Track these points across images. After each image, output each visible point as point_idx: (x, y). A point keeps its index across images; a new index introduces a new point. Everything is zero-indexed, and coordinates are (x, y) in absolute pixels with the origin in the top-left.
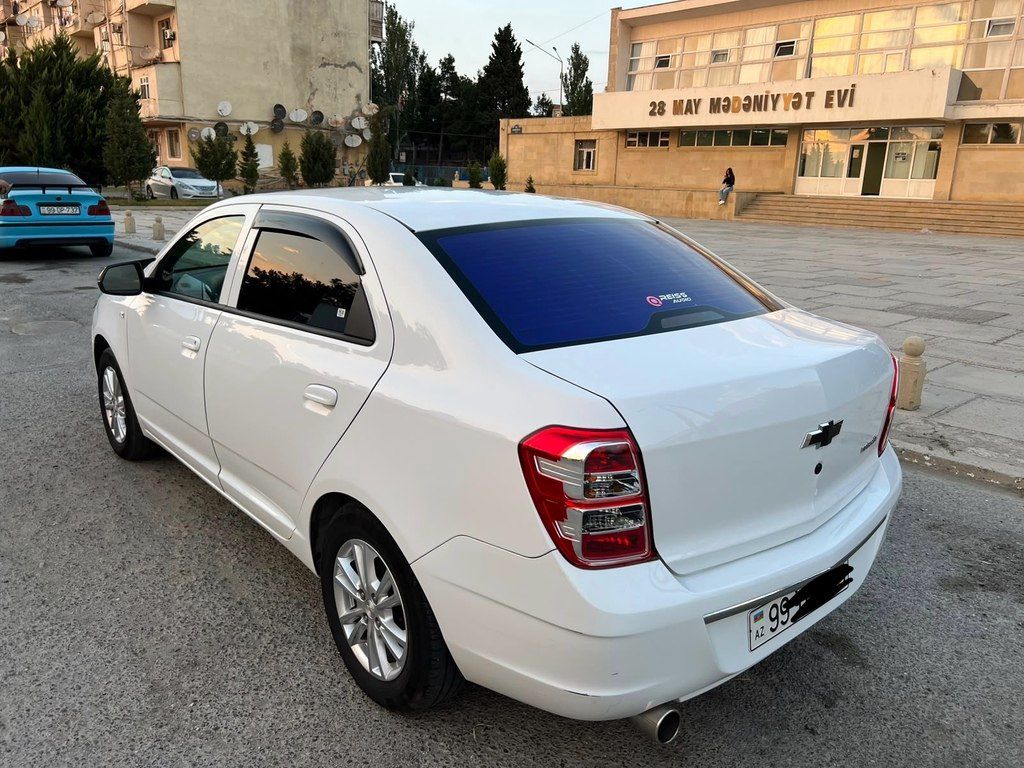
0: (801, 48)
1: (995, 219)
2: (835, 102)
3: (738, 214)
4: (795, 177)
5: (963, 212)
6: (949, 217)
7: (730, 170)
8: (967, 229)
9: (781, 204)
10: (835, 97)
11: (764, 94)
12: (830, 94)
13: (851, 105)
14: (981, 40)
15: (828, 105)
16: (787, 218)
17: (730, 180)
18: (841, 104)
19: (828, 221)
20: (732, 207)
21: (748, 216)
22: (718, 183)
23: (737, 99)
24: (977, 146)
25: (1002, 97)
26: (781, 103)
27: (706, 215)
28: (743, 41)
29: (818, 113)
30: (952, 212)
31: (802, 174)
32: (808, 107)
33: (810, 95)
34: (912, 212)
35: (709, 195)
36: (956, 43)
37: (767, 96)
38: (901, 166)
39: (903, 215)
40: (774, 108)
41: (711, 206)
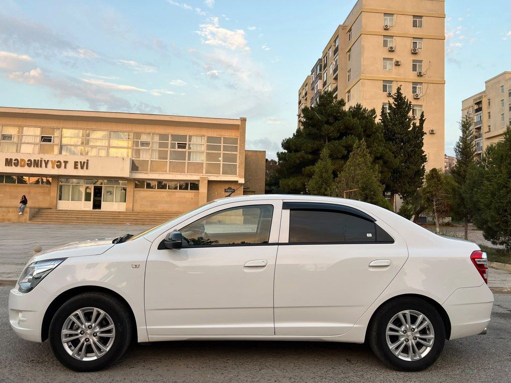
0: (56, 141)
1: (156, 219)
2: (79, 166)
3: (30, 219)
4: (57, 200)
5: (143, 216)
6: (138, 218)
7: (24, 196)
8: (147, 223)
9: (54, 214)
10: (79, 164)
11: (40, 159)
12: (76, 163)
13: (87, 168)
14: (138, 148)
15: (76, 167)
16: (61, 221)
17: (24, 201)
18: (82, 168)
19: (83, 221)
20: (27, 216)
21: (36, 220)
22: (17, 203)
23: (22, 160)
24: (141, 189)
25: (149, 170)
26: (50, 165)
27: (9, 220)
28: (21, 132)
29: (70, 171)
30: (138, 216)
31: (60, 199)
32: (65, 167)
33: (66, 162)
34: (122, 217)
35: (11, 210)
36: (128, 148)
37: (41, 161)
38: (109, 197)
39: (118, 218)
40: (46, 167)
41: (12, 216)
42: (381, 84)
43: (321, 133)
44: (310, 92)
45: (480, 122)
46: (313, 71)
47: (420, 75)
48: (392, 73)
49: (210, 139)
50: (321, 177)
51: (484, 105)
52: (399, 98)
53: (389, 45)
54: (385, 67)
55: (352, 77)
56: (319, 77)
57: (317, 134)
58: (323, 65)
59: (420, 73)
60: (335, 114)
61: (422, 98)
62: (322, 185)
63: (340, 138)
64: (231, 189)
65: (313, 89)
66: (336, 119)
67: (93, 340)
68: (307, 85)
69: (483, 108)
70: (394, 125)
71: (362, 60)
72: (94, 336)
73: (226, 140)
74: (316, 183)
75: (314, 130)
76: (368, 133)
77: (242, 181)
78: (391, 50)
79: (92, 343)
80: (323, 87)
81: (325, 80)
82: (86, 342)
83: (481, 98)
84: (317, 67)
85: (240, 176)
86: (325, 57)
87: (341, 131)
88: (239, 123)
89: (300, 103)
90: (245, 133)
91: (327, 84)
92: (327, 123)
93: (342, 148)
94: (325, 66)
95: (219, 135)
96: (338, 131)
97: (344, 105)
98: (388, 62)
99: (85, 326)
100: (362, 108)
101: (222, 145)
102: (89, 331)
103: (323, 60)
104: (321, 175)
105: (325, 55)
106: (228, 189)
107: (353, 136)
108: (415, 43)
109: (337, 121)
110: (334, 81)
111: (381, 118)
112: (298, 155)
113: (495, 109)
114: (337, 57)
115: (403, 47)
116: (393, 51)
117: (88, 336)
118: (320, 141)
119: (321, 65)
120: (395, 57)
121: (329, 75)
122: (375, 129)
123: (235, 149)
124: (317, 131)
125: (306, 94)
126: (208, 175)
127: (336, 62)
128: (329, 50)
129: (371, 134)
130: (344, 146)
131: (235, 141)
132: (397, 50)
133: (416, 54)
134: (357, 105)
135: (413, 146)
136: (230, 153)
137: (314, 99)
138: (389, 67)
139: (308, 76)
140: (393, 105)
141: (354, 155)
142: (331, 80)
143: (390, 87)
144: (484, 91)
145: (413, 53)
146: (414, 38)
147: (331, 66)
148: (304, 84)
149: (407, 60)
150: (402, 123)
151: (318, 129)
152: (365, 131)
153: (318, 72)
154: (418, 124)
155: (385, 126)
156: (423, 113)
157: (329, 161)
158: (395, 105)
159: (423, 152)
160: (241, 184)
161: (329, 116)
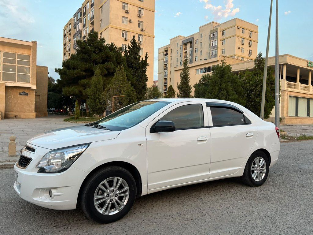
42: (121, 32)
43: (91, 58)
44: (72, 29)
45: (167, 61)
46: (75, 16)
47: (142, 30)
48: (128, 27)
49: (5, 54)
50: (96, 87)
51: (169, 52)
52: (133, 42)
53: (126, 9)
54: (123, 22)
55: (103, 25)
56: (80, 21)
57: (88, 58)
58: (83, 13)
59: (142, 29)
60: (99, 47)
61: (143, 44)
62: (97, 92)
63: (103, 63)
64: (25, 93)
65: (75, 28)
66: (100, 50)
67: (115, 200)
68: (70, 24)
69: (169, 54)
70: (132, 58)
71: (110, 15)
72: (116, 197)
73: (20, 56)
74: (93, 91)
75: (86, 56)
76: (118, 62)
77: (34, 87)
78: (127, 12)
79: (115, 202)
80: (83, 28)
81: (84, 23)
82: (111, 202)
83: (167, 48)
84: (78, 14)
85: (33, 84)
86: (84, 7)
87: (103, 58)
88: (31, 44)
89: (65, 36)
90: (36, 52)
91: (86, 26)
92: (94, 52)
93: (105, 69)
94: (85, 14)
95: (14, 52)
96: (102, 58)
97: (105, 42)
98: (125, 19)
99: (110, 191)
100: (114, 45)
101: (17, 59)
102: (112, 194)
103: (83, 9)
104: (96, 86)
105: (84, 6)
106: (23, 93)
107: (111, 62)
108: (139, 11)
109: (101, 52)
110: (91, 25)
111: (124, 53)
112: (76, 71)
113: (174, 55)
114: (93, 10)
115: (134, 11)
116: (128, 13)
117: (112, 198)
118: (90, 63)
119: (81, 13)
120: (129, 17)
121: (87, 21)
122: (122, 59)
123: (28, 64)
124: (88, 57)
125: (70, 30)
126: (6, 81)
127: (92, 12)
128: (87, 4)
129: (120, 62)
130: (105, 68)
131: (28, 57)
132: (130, 12)
133: (140, 17)
134: (111, 43)
135: (141, 72)
136: (23, 66)
137: (76, 35)
138: (125, 22)
139: (71, 19)
140: (130, 46)
141: (117, 74)
142: (88, 24)
143: (126, 35)
144: (169, 45)
145: (138, 17)
146: (139, 7)
147: (89, 15)
148: (68, 23)
149: (136, 20)
150: (136, 58)
151: (88, 56)
152: (116, 60)
153: (79, 17)
154: (144, 59)
155: (127, 58)
156: (147, 53)
157: (101, 77)
158: (132, 46)
159: (146, 76)
160: (33, 90)
161: (96, 48)
